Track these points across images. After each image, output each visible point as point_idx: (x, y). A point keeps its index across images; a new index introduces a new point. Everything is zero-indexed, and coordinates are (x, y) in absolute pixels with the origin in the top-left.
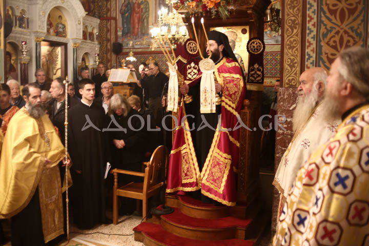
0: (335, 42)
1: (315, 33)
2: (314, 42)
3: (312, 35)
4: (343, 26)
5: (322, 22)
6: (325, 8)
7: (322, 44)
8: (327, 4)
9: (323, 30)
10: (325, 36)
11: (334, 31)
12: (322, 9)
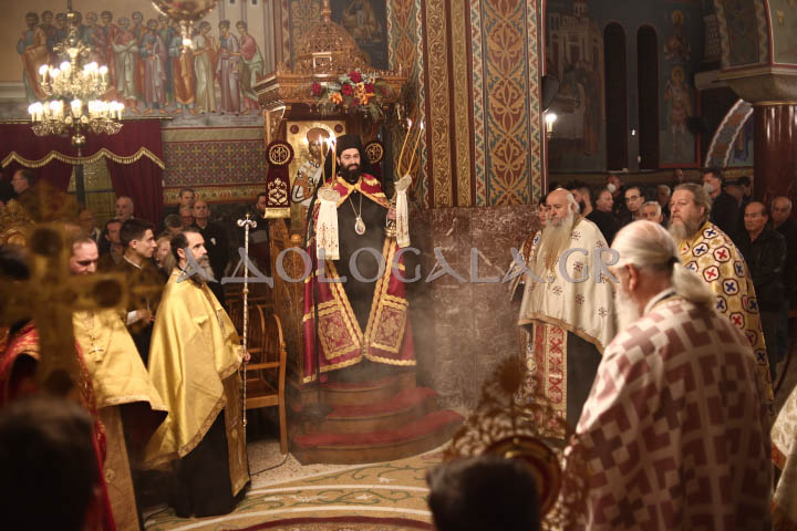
0: (502, 151)
1: (483, 141)
2: (483, 153)
3: (480, 144)
4: (509, 134)
5: (489, 128)
6: (492, 113)
7: (491, 154)
8: (493, 108)
9: (491, 138)
10: (493, 145)
11: (501, 140)
12: (488, 113)
